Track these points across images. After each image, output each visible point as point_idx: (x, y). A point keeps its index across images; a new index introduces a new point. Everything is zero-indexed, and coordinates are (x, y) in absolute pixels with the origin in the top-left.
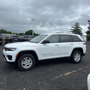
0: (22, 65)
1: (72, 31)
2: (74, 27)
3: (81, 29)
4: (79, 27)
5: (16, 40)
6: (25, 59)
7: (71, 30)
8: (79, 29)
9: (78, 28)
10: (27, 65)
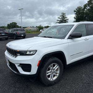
0: (47, 77)
1: (58, 22)
2: (60, 17)
3: (68, 19)
4: (66, 18)
5: (3, 34)
6: (50, 66)
7: (58, 20)
8: (66, 20)
9: (64, 18)
10: (53, 75)
